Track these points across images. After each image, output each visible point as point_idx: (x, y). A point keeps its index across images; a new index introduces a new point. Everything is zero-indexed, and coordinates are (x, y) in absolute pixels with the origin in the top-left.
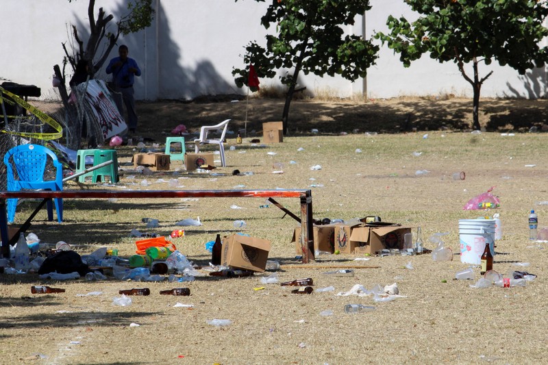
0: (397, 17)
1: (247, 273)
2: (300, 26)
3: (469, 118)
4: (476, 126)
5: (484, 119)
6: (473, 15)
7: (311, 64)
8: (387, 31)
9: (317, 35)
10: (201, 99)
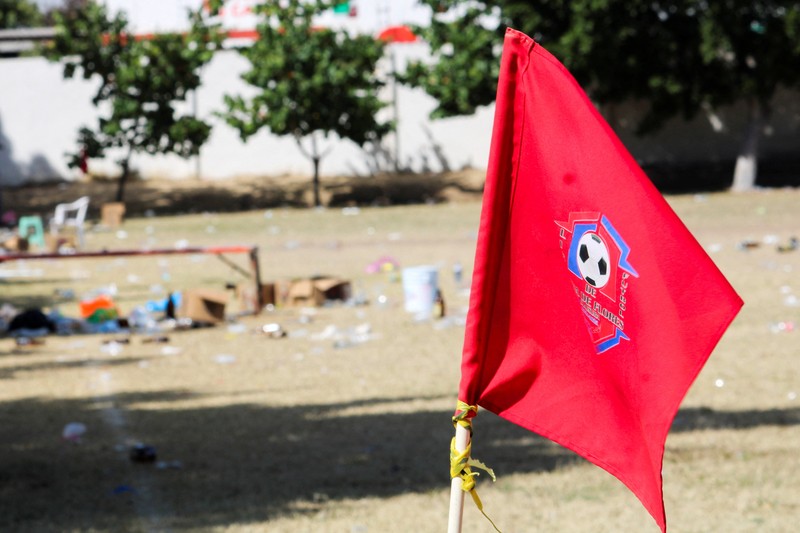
0: (233, 94)
1: (209, 325)
2: (131, 106)
3: (309, 197)
4: (318, 203)
5: (325, 196)
6: (311, 90)
7: (145, 144)
8: (223, 108)
9: (150, 115)
10: (30, 185)
